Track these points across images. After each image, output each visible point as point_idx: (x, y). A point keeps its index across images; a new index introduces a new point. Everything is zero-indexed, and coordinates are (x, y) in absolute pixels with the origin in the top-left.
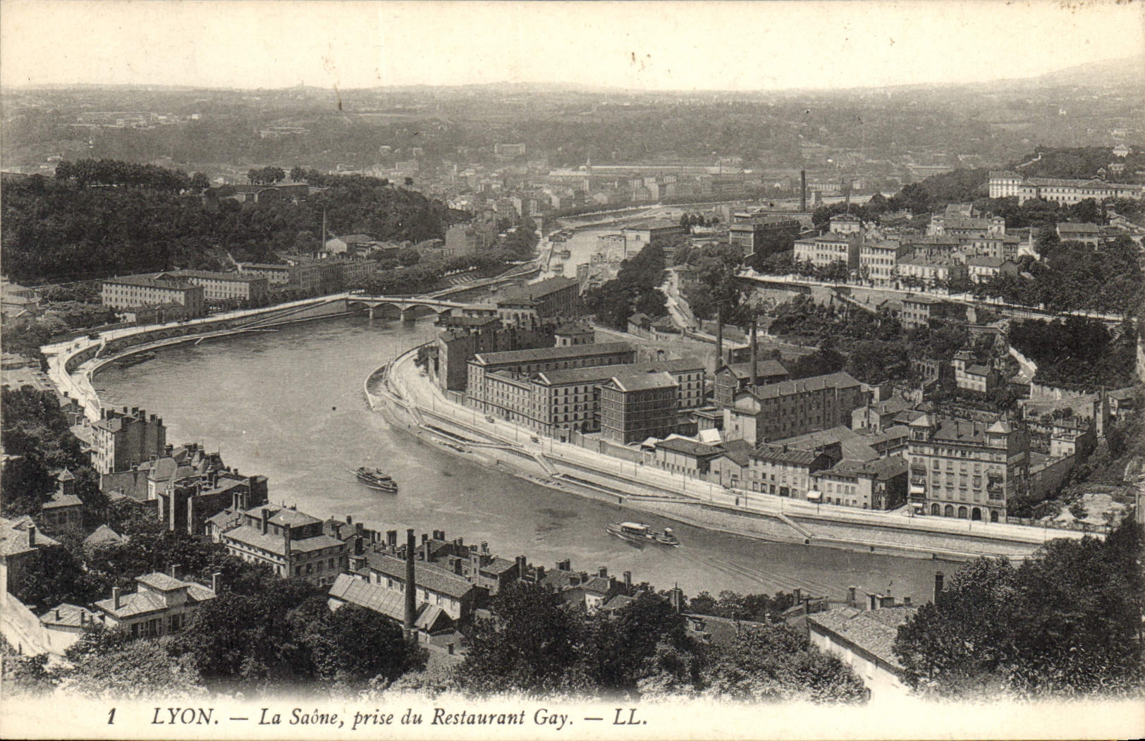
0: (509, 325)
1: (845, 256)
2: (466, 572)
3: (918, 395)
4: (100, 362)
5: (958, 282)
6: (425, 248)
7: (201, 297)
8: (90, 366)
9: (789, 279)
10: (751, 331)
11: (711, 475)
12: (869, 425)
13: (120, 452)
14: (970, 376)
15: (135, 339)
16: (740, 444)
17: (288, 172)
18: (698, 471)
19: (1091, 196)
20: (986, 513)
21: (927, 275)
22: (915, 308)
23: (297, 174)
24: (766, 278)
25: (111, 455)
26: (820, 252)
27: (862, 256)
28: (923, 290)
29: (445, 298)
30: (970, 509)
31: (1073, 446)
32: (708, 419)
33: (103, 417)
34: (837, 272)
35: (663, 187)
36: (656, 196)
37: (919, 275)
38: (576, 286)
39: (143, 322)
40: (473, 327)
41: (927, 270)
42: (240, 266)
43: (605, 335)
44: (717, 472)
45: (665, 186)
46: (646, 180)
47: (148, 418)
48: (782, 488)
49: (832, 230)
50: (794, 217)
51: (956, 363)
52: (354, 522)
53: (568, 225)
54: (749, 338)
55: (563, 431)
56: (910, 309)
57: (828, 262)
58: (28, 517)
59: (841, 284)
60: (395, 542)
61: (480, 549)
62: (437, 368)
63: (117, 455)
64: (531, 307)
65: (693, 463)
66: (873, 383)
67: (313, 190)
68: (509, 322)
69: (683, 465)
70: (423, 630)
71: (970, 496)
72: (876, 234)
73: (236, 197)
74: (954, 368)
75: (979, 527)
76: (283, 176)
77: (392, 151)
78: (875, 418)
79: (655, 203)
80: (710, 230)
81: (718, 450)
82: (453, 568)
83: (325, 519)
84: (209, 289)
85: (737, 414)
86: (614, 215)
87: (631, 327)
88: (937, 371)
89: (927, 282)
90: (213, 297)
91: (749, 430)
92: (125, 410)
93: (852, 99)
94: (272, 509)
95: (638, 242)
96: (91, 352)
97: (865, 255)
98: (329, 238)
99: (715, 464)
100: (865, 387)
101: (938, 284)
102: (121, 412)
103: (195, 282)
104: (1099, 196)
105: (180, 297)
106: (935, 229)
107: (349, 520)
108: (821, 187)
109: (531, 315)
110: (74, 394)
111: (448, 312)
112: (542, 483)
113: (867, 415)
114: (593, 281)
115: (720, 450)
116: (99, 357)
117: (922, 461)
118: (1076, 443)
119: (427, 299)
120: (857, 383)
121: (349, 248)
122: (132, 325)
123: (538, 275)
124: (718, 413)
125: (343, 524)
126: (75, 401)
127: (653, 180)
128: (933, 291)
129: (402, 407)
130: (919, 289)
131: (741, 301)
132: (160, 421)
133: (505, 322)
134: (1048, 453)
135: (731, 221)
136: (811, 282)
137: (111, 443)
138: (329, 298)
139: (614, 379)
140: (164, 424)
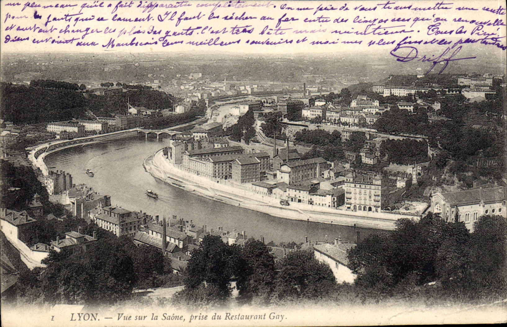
0: (197, 140)
1: (321, 115)
2: (184, 231)
3: (347, 166)
4: (48, 153)
5: (363, 124)
6: (166, 112)
7: (84, 129)
8: (43, 155)
9: (300, 123)
10: (286, 142)
11: (273, 195)
12: (330, 177)
13: (56, 187)
14: (367, 158)
15: (60, 145)
16: (283, 184)
17: (115, 84)
18: (268, 193)
19: (410, 92)
20: (373, 209)
21: (351, 121)
22: (347, 133)
23: (119, 84)
24: (292, 122)
25: (53, 188)
26: (312, 113)
27: (327, 114)
28: (349, 127)
29: (173, 130)
30: (368, 207)
31: (404, 184)
32: (271, 175)
33: (49, 174)
34: (318, 120)
35: (252, 89)
36: (250, 93)
37: (348, 122)
38: (222, 125)
39: (62, 139)
40: (184, 140)
41: (351, 119)
42: (97, 118)
43: (233, 144)
44: (275, 194)
45: (253, 88)
46: (246, 86)
47: (66, 174)
48: (299, 200)
49: (316, 105)
50: (301, 100)
51: (362, 154)
52: (143, 212)
53: (218, 103)
54: (286, 145)
55: (218, 179)
56: (345, 134)
57: (315, 117)
58: (25, 211)
59: (319, 124)
60: (158, 220)
61: (190, 222)
62: (171, 156)
63: (55, 188)
64: (205, 133)
65: (266, 190)
66: (331, 161)
67: (124, 90)
68: (198, 139)
69: (262, 191)
70: (169, 252)
71: (368, 202)
72: (332, 106)
73: (96, 93)
74: (361, 156)
75: (371, 214)
76: (113, 85)
77: (153, 76)
78: (332, 174)
79: (250, 95)
80: (270, 105)
81: (275, 186)
82: (180, 229)
83: (132, 211)
84: (87, 127)
85: (282, 172)
86: (235, 99)
87: (242, 140)
88: (355, 157)
89: (351, 124)
90: (88, 130)
91: (286, 178)
92: (57, 171)
93: (321, 57)
94: (113, 208)
95: (245, 109)
96: (43, 150)
97: (328, 114)
98: (130, 108)
99: (274, 191)
100: (328, 162)
101: (355, 125)
102: (56, 172)
103: (81, 124)
104: (413, 92)
105: (76, 129)
106: (354, 104)
107: (141, 212)
108: (310, 89)
109: (205, 136)
110: (38, 166)
111: (175, 135)
112: (211, 198)
113: (329, 173)
114: (228, 124)
115: (276, 186)
116: (47, 152)
117: (350, 189)
118: (406, 182)
119: (166, 131)
120: (326, 161)
121: (138, 112)
122: (58, 140)
123: (207, 122)
124: (275, 172)
125: (139, 213)
126: (39, 168)
127: (249, 86)
128: (353, 127)
129: (158, 170)
130: (348, 126)
131: (282, 131)
132: (71, 175)
133: (196, 139)
134: (396, 186)
135: (278, 102)
136: (308, 124)
137: (53, 184)
138: (131, 130)
139: (237, 160)
140: (72, 176)
